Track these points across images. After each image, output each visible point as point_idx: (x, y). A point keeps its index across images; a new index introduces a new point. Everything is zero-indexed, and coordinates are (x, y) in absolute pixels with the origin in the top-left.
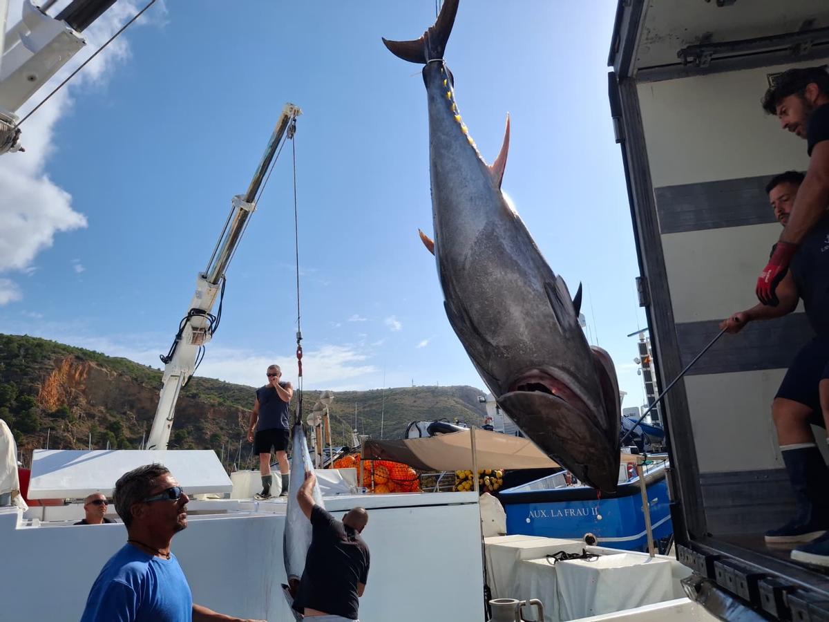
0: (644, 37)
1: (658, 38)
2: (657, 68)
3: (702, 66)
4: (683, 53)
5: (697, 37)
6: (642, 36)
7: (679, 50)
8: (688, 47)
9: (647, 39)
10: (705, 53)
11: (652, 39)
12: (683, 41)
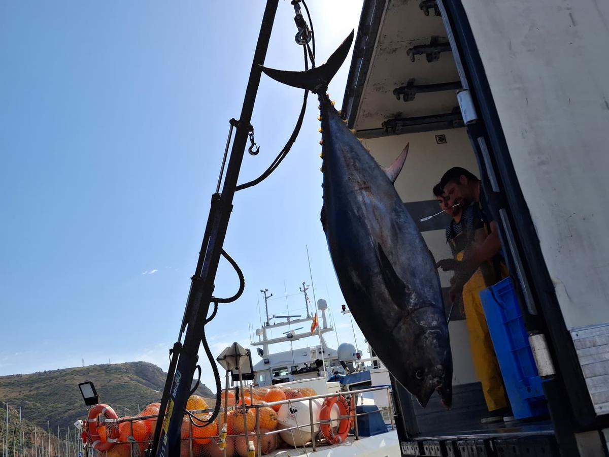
0: (361, 114)
1: (370, 115)
2: (369, 131)
3: (397, 132)
4: (385, 124)
5: (393, 115)
6: (360, 114)
7: (383, 122)
8: (388, 120)
9: (363, 115)
10: (398, 125)
11: (366, 115)
12: (385, 116)
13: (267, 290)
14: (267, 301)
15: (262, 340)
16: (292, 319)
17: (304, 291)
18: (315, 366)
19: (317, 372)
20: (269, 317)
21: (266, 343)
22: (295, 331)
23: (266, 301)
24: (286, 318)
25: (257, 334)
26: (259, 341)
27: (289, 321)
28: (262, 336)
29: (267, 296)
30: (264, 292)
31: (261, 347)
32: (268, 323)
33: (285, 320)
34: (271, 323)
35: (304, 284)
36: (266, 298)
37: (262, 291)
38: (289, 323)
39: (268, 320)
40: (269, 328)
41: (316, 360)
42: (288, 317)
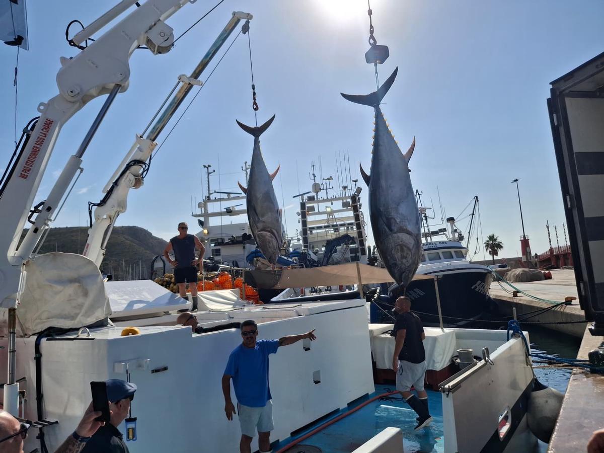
13: (209, 166)
14: (210, 177)
15: (203, 212)
16: (232, 196)
17: (246, 170)
18: (241, 239)
19: (243, 245)
20: (211, 192)
21: (207, 215)
22: (235, 207)
23: (208, 176)
24: (226, 195)
25: (199, 207)
26: (200, 213)
27: (229, 197)
28: (203, 209)
29: (209, 172)
30: (207, 168)
31: (202, 219)
32: (209, 197)
33: (225, 196)
34: (212, 197)
35: (246, 163)
36: (209, 174)
37: (205, 166)
38: (229, 199)
39: (210, 194)
40: (210, 202)
41: (244, 234)
42: (229, 194)
